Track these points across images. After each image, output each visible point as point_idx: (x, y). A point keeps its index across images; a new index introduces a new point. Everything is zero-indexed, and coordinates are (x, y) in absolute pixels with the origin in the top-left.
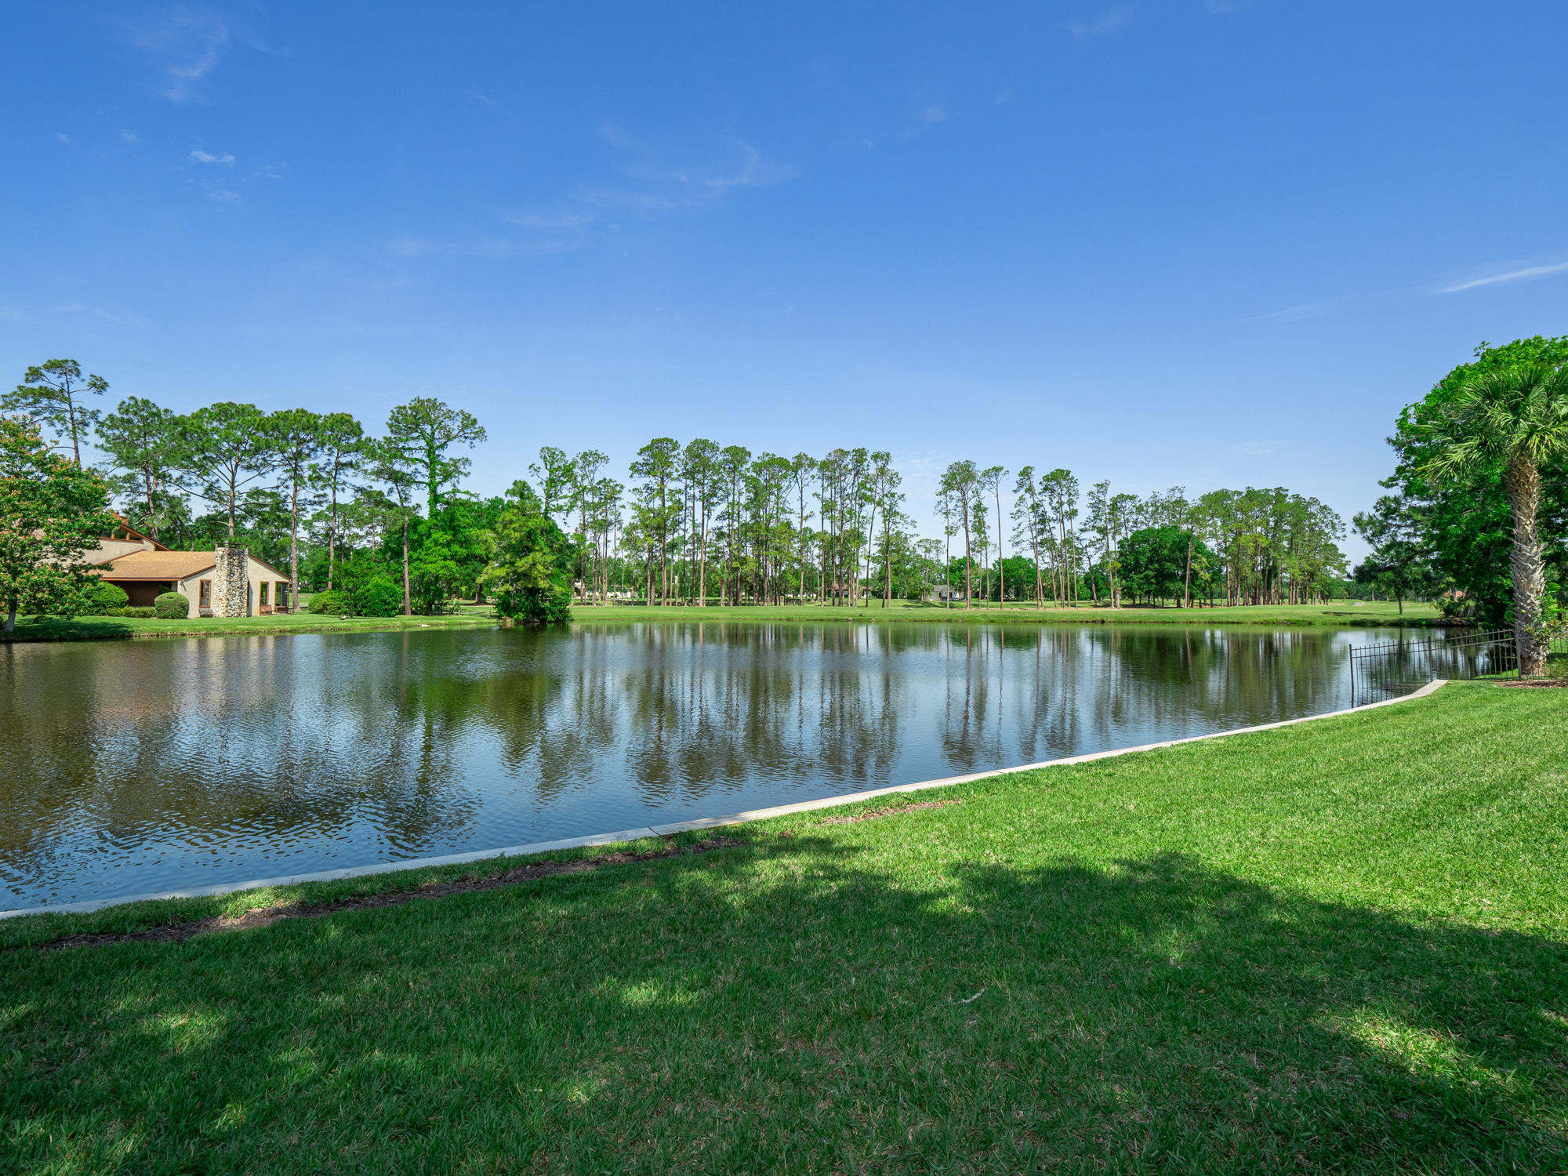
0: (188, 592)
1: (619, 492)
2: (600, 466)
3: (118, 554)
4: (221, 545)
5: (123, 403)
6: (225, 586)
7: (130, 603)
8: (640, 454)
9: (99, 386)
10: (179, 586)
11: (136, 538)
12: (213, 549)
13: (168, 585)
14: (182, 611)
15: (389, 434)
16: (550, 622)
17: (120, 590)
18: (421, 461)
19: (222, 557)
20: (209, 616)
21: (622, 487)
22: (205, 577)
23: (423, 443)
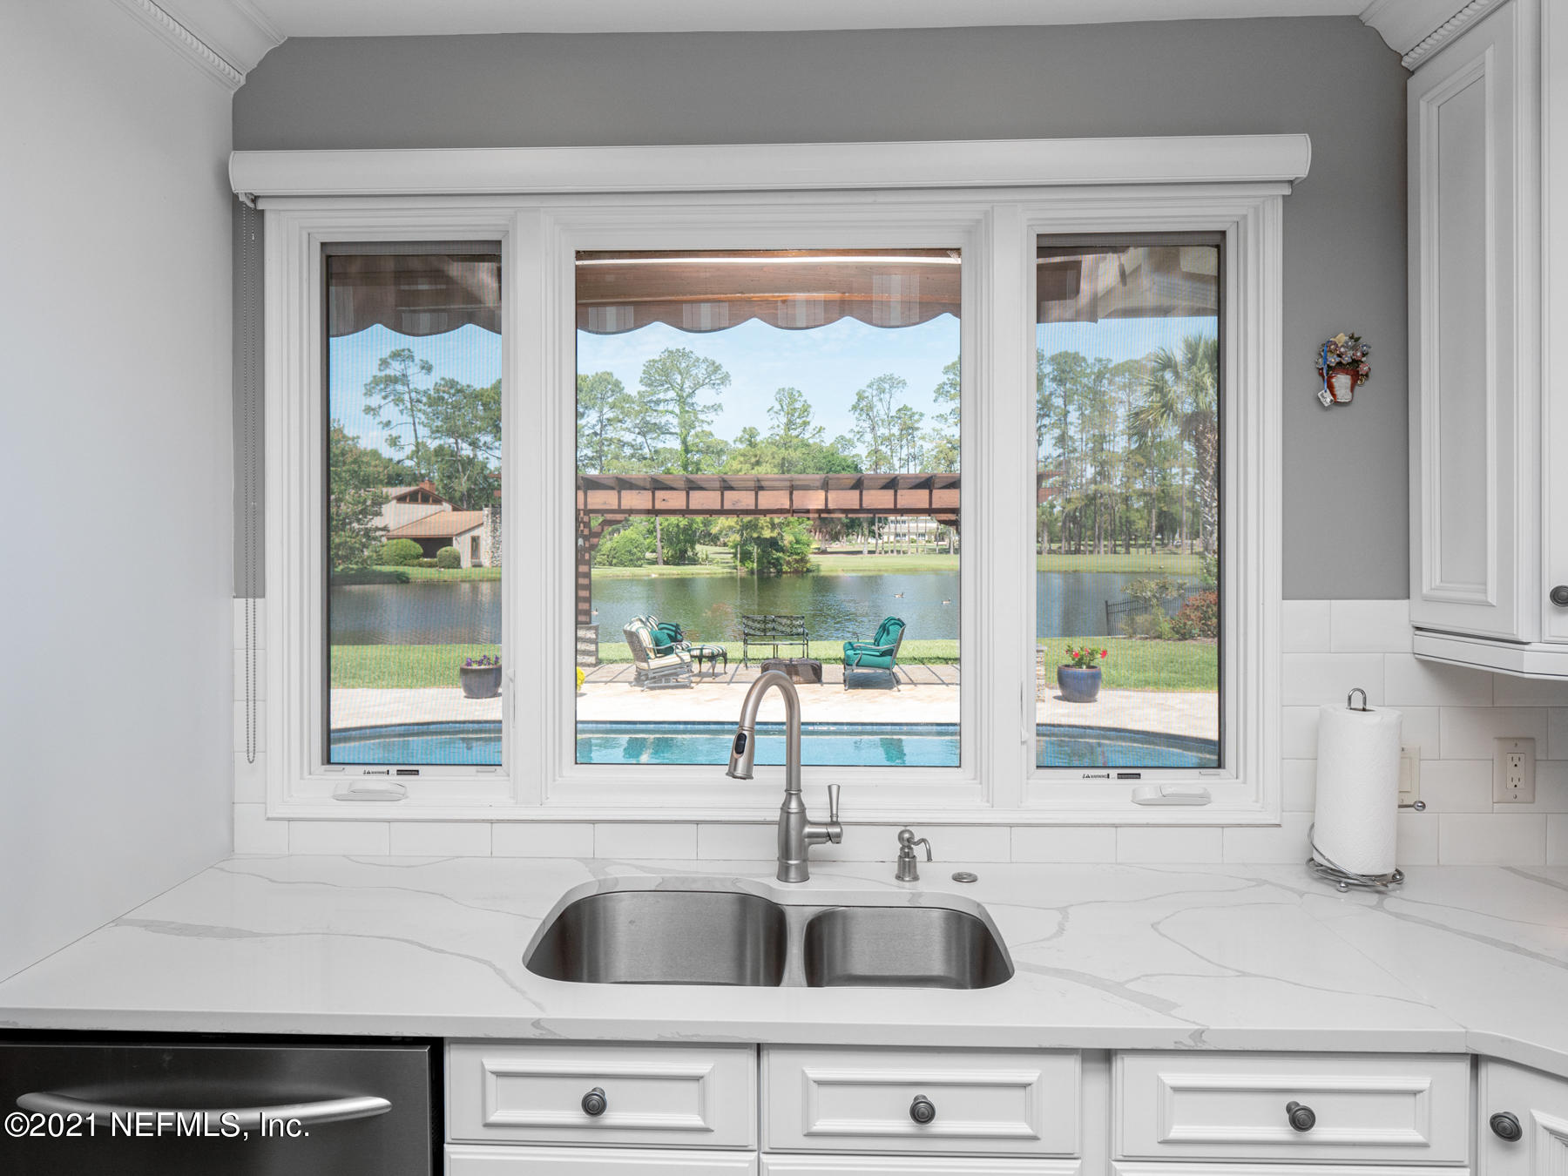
0: (462, 546)
1: (918, 421)
2: (897, 393)
3: (424, 515)
4: (486, 506)
5: (436, 383)
6: (490, 540)
7: (425, 555)
8: (946, 373)
9: (427, 368)
10: (454, 542)
11: (437, 501)
12: (481, 509)
13: (446, 541)
14: (455, 562)
15: (643, 388)
16: (786, 572)
17: (418, 546)
18: (672, 412)
19: (487, 516)
20: (479, 566)
21: (922, 415)
22: (475, 533)
23: (671, 394)
